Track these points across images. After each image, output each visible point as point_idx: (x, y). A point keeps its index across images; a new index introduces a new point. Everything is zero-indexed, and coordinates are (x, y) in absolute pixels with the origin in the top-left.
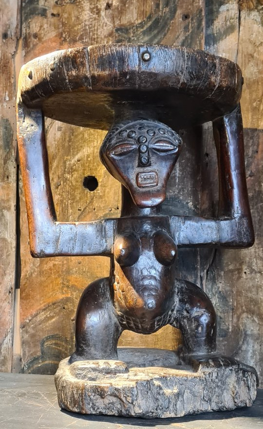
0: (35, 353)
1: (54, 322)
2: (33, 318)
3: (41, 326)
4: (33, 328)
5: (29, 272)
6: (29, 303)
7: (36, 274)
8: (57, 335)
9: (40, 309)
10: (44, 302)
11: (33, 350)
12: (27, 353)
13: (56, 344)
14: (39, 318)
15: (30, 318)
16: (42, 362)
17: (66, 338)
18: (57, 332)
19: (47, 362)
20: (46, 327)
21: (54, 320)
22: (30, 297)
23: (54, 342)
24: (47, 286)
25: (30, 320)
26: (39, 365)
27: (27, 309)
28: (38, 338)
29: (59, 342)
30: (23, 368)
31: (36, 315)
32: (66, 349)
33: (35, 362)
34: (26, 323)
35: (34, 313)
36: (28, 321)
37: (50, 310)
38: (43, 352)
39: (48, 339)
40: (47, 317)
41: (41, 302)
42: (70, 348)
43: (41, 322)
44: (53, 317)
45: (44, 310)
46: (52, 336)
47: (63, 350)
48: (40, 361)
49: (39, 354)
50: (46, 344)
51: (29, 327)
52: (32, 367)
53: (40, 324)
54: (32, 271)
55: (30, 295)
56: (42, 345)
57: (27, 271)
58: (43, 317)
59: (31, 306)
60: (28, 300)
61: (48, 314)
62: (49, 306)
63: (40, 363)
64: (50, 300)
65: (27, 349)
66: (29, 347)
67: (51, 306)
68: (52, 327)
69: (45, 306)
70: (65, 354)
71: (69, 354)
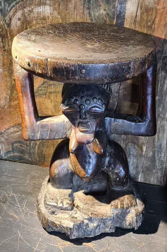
0: (9, 148)
1: (19, 134)
2: (7, 130)
3: (11, 135)
4: (7, 136)
5: (3, 105)
6: (3, 122)
7: (7, 106)
8: (21, 141)
9: (10, 126)
10: (13, 123)
11: (7, 147)
12: (3, 147)
13: (21, 146)
14: (10, 131)
15: (5, 130)
16: (13, 153)
17: (26, 143)
18: (21, 140)
19: (16, 154)
20: (15, 136)
21: (19, 133)
22: (4, 119)
23: (19, 144)
24: (14, 114)
25: (5, 131)
26: (11, 155)
27: (2, 125)
28: (10, 141)
29: (22, 145)
30: (2, 155)
31: (8, 129)
32: (27, 149)
33: (9, 153)
34: (2, 132)
35: (7, 127)
36: (3, 131)
37: (16, 127)
38: (13, 149)
39: (16, 142)
40: (15, 131)
41: (11, 122)
42: (29, 149)
43: (11, 133)
44: (18, 131)
45: (13, 127)
46: (18, 141)
47: (25, 149)
48: (12, 153)
49: (11, 149)
50: (15, 145)
51: (4, 134)
52: (7, 155)
53: (11, 134)
54: (5, 104)
55: (4, 117)
56: (13, 144)
58: (13, 131)
59: (4, 123)
60: (3, 120)
61: (15, 129)
62: (16, 125)
63: (11, 154)
64: (17, 122)
65: (3, 146)
66: (5, 145)
67: (17, 125)
68: (18, 137)
69: (13, 125)
70: (27, 152)
71: (28, 152)
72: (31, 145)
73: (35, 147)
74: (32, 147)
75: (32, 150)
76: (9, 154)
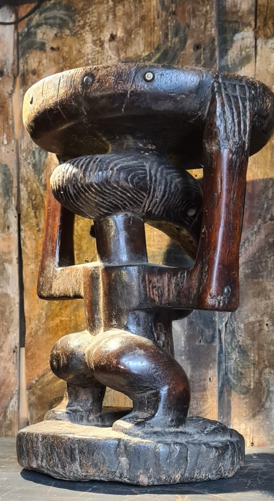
2: (40, 378)
3: (49, 386)
5: (34, 329)
6: (35, 363)
7: (42, 331)
9: (47, 369)
11: (41, 413)
12: (34, 416)
15: (37, 379)
20: (55, 388)
22: (36, 356)
25: (37, 381)
27: (32, 369)
28: (45, 400)
31: (43, 375)
34: (32, 384)
35: (41, 373)
36: (34, 382)
39: (56, 400)
41: (48, 362)
43: (49, 383)
51: (36, 388)
53: (47, 385)
54: (38, 328)
55: (35, 354)
56: (51, 407)
57: (32, 329)
58: (51, 377)
59: (37, 366)
60: (34, 360)
65: (34, 412)
66: (37, 409)
68: (60, 388)
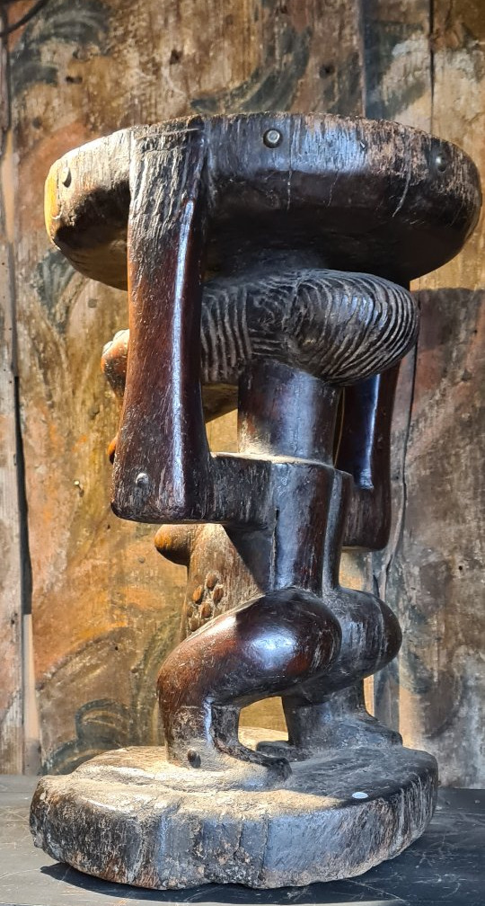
0: (66, 735)
1: (99, 676)
2: (59, 669)
3: (74, 683)
4: (61, 688)
5: (47, 582)
6: (49, 642)
7: (60, 585)
8: (106, 700)
9: (71, 653)
10: (78, 639)
11: (62, 731)
12: (50, 734)
13: (104, 718)
14: (69, 670)
15: (53, 670)
16: (81, 751)
17: (123, 705)
18: (106, 695)
19: (89, 752)
20: (85, 686)
21: (98, 671)
22: (52, 630)
23: (100, 713)
24: (82, 608)
25: (54, 674)
26: (75, 759)
27: (46, 652)
28: (69, 707)
29: (110, 714)
30: (45, 765)
31: (65, 664)
32: (124, 727)
33: (68, 752)
34: (46, 678)
35: (60, 659)
36: (49, 676)
37: (90, 653)
38: (80, 735)
39: (89, 708)
40: (84, 666)
41: (73, 639)
42: (132, 725)
43: (77, 676)
44: (95, 667)
45: (79, 653)
46: (97, 702)
47: (119, 728)
48: (76, 751)
49: (74, 737)
50: (85, 718)
51: (53, 686)
52: (63, 762)
53: (72, 681)
54: (54, 580)
55: (50, 626)
56: (79, 719)
57: (44, 581)
58: (78, 667)
59: (53, 647)
60: (48, 638)
61: (87, 660)
62: (87, 646)
63: (75, 755)
64: (90, 635)
65: (50, 728)
66: (55, 724)
67: (91, 645)
68: (95, 686)
69: (80, 645)
70: (123, 735)
71: (129, 736)
72: (139, 708)
73: (149, 713)
74: (142, 713)
75: (141, 728)
76: (69, 756)
